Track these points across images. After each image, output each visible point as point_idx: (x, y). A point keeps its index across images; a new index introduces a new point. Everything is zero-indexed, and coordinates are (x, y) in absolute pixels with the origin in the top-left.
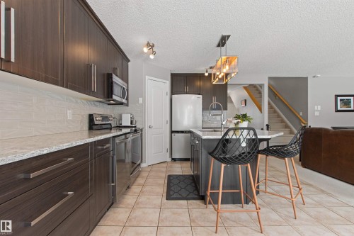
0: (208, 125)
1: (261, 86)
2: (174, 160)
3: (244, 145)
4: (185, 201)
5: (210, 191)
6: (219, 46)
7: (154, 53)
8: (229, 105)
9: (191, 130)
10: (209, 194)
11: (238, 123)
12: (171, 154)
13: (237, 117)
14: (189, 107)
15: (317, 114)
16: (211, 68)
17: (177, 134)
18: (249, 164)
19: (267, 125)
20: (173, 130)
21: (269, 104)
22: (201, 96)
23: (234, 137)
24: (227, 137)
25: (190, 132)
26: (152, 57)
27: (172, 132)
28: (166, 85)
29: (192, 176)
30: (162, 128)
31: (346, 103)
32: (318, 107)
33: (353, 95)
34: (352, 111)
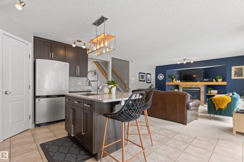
5: (104, 147)
6: (95, 24)
10: (103, 149)
11: (112, 87)
12: (35, 121)
16: (78, 41)
20: (37, 95)
22: (68, 64)
30: (23, 94)
31: (142, 77)
32: (133, 79)
33: (145, 74)
34: (145, 81)
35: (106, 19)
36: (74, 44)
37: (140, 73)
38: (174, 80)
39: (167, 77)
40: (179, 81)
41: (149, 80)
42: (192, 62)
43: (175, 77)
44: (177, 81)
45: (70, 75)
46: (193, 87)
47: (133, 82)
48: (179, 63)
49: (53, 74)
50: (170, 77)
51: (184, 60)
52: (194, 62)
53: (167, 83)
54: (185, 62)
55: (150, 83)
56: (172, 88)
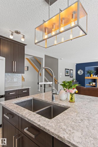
31: (67, 72)
32: (61, 74)
33: (69, 70)
34: (69, 76)
36: (12, 35)
37: (66, 69)
38: (92, 75)
39: (86, 73)
40: (97, 76)
41: (72, 75)
43: (93, 73)
44: (95, 76)
45: (7, 71)
47: (61, 77)
50: (88, 72)
53: (86, 78)
55: (72, 77)
56: (90, 81)
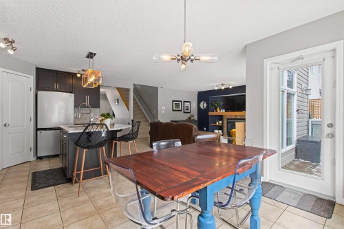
0: (80, 122)
1: (128, 90)
2: (40, 158)
3: (103, 135)
4: (53, 187)
5: (75, 173)
6: (88, 57)
7: (14, 49)
8: (102, 102)
9: (61, 126)
10: (75, 175)
11: (102, 120)
12: (36, 153)
13: (103, 115)
14: (60, 103)
15: (163, 112)
16: (83, 70)
17: (43, 132)
18: (104, 148)
19: (132, 121)
20: (39, 127)
21: (134, 100)
22: (73, 95)
23: (92, 130)
24: (87, 131)
25: (59, 129)
26: (11, 52)
27: (37, 129)
28: (31, 80)
29: (62, 168)
30: (23, 126)
31: (177, 106)
32: (164, 108)
33: (180, 101)
34: (181, 111)
35: (95, 54)
37: (174, 101)
38: (218, 109)
39: (210, 105)
40: (224, 111)
41: (187, 109)
42: (231, 87)
44: (222, 110)
46: (238, 117)
48: (216, 88)
49: (63, 103)
50: (213, 105)
51: (222, 84)
52: (233, 88)
53: (210, 113)
54: (223, 88)
55: (189, 113)
